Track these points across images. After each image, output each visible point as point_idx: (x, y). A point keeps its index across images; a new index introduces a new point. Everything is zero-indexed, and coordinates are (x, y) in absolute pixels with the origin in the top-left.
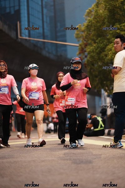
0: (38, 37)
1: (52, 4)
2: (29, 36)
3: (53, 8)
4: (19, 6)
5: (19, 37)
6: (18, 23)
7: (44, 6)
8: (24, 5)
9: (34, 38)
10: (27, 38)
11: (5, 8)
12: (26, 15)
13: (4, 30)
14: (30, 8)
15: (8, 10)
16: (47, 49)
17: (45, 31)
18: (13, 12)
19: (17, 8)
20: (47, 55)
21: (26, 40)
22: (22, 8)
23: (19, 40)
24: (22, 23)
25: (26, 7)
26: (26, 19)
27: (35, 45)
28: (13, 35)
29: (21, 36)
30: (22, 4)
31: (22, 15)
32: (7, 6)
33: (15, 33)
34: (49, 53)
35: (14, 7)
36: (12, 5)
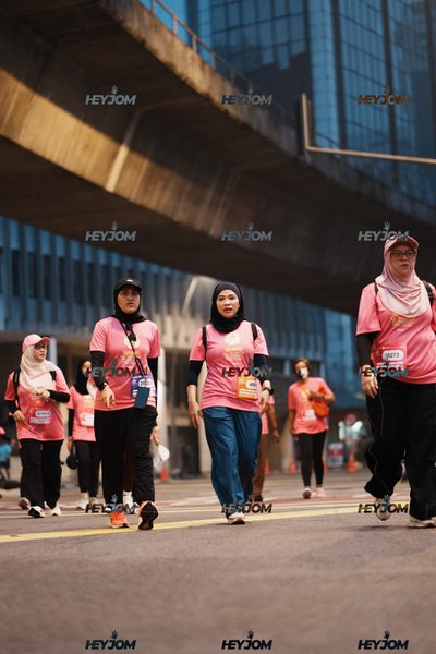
0: (374, 147)
1: (423, 28)
2: (343, 144)
3: (424, 43)
4: (308, 40)
5: (308, 147)
6: (304, 97)
7: (392, 38)
8: (324, 37)
9: (361, 150)
10: (336, 150)
11: (259, 49)
12: (331, 72)
13: (255, 126)
14: (345, 48)
15: (268, 58)
16: (404, 188)
17: (399, 123)
18: (284, 64)
19: (298, 49)
20: (407, 207)
21: (332, 155)
22: (316, 46)
23: (309, 158)
24: (319, 100)
25: (330, 45)
26: (332, 84)
27: (363, 173)
28: (286, 141)
29: (313, 143)
30: (315, 33)
31: (317, 73)
32: (266, 41)
33: (293, 134)
34: (413, 200)
35: (289, 44)
36: (282, 38)
